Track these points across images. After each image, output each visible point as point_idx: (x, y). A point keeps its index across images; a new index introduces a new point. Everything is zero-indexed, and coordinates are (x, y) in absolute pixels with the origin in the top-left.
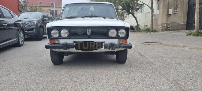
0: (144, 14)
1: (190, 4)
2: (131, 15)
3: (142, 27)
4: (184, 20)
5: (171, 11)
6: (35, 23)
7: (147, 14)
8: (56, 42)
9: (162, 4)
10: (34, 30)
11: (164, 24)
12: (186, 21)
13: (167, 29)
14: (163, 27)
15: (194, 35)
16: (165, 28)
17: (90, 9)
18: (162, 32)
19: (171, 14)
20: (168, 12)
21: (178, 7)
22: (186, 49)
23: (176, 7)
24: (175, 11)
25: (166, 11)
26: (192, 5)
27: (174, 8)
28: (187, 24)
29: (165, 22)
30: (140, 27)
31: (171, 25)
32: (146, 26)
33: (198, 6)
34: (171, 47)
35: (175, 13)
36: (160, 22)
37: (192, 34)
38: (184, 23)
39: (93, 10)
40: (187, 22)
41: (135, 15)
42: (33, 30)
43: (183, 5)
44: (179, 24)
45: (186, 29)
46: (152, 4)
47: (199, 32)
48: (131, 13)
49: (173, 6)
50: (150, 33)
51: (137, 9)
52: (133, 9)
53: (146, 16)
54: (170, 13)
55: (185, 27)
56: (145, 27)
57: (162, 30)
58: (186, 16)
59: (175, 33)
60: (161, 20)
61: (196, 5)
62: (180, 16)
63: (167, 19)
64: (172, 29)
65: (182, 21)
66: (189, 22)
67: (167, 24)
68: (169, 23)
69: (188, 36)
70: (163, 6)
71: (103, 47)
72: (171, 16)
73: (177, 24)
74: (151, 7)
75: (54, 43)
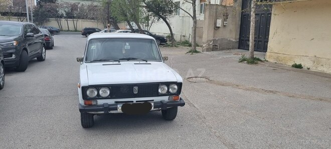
0: (181, 18)
1: (244, 14)
2: (161, 20)
3: (177, 38)
4: (236, 35)
5: (219, 23)
6: (15, 44)
7: (184, 19)
8: (94, 103)
9: (208, 13)
10: (14, 56)
11: (211, 41)
12: (238, 37)
13: (214, 48)
14: (209, 45)
15: (248, 63)
16: (211, 46)
17: (125, 46)
18: (207, 52)
19: (219, 27)
20: (215, 23)
21: (228, 17)
22: (240, 91)
23: (226, 17)
24: (225, 22)
25: (213, 23)
27: (223, 18)
28: (239, 41)
29: (212, 38)
30: (175, 37)
31: (219, 42)
32: (184, 36)
33: (254, 25)
34: (222, 87)
35: (225, 26)
36: (205, 37)
37: (246, 61)
38: (236, 39)
39: (129, 48)
40: (240, 38)
41: (168, 20)
42: (11, 56)
43: (235, 14)
44: (230, 40)
45: (239, 48)
46: (194, 11)
47: (255, 58)
48: (162, 18)
49: (222, 15)
50: (192, 54)
51: (171, 12)
52: (165, 11)
53: (183, 20)
54: (217, 26)
55: (237, 45)
56: (182, 38)
57: (208, 50)
58: (239, 30)
59: (225, 57)
60: (206, 36)
61: (252, 23)
62: (231, 30)
63: (214, 34)
64: (221, 48)
65: (234, 37)
66: (242, 38)
67: (214, 40)
68: (217, 39)
69: (241, 63)
70: (210, 15)
71: (153, 107)
72: (220, 29)
73: (226, 41)
74: (192, 16)
75: (91, 105)
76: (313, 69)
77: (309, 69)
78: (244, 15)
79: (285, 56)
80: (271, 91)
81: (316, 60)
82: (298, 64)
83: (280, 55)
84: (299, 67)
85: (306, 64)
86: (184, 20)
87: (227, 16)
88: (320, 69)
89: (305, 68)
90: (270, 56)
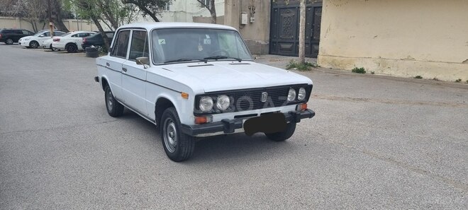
1: (274, 7)
4: (265, 36)
5: (245, 19)
8: (208, 120)
12: (268, 38)
15: (300, 69)
19: (244, 25)
20: (240, 20)
21: (255, 11)
23: (252, 11)
24: (251, 18)
25: (237, 19)
26: (277, 9)
27: (249, 13)
28: (270, 44)
35: (251, 23)
37: (296, 67)
38: (265, 41)
39: (209, 43)
40: (270, 41)
43: (263, 7)
44: (258, 43)
45: (270, 53)
47: (306, 64)
48: (149, 13)
49: (248, 9)
54: (243, 23)
55: (267, 49)
58: (268, 30)
62: (258, 29)
65: (263, 39)
66: (273, 40)
70: (233, 9)
72: (246, 27)
73: (255, 44)
74: (210, 8)
75: (205, 123)
76: (378, 73)
77: (373, 73)
78: (275, 9)
79: (343, 59)
80: (361, 99)
81: (382, 62)
82: (359, 68)
83: (336, 58)
84: (361, 71)
85: (369, 67)
86: (178, 16)
87: (253, 9)
88: (387, 72)
89: (368, 72)
90: (324, 61)
